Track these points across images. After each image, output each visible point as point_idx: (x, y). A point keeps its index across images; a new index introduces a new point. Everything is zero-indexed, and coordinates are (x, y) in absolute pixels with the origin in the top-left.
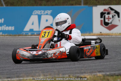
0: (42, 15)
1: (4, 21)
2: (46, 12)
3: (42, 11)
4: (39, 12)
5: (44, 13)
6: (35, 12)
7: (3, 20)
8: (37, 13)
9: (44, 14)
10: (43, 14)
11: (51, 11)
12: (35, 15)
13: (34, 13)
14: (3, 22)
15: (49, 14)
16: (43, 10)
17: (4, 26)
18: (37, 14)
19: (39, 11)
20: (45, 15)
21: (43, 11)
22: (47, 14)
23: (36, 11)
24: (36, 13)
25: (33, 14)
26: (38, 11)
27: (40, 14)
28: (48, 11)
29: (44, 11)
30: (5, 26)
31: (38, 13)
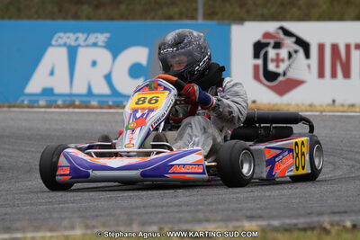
0: (79, 46)
2: (92, 39)
3: (80, 35)
4: (70, 38)
5: (86, 40)
6: (60, 37)
8: (65, 40)
9: (86, 43)
10: (82, 43)
11: (107, 35)
12: (60, 46)
13: (57, 41)
15: (100, 43)
16: (83, 33)
18: (65, 45)
19: (71, 35)
20: (87, 46)
21: (82, 36)
22: (95, 45)
23: (62, 35)
24: (61, 41)
25: (54, 42)
26: (68, 35)
27: (73, 43)
28: (99, 35)
29: (85, 35)
31: (68, 42)
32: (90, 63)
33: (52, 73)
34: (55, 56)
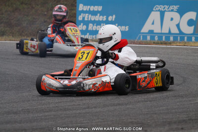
0: (165, 11)
1: (115, 19)
2: (171, 8)
4: (161, 7)
5: (168, 9)
7: (114, 16)
8: (159, 8)
10: (167, 10)
12: (157, 11)
14: (113, 20)
16: (167, 5)
18: (159, 10)
20: (169, 11)
22: (172, 11)
23: (158, 6)
25: (154, 10)
27: (163, 10)
30: (117, 25)
32: (170, 19)
33: (153, 24)
34: (155, 16)
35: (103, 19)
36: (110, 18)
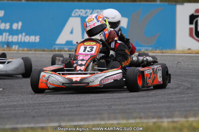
1: (22, 27)
2: (95, 13)
3: (88, 10)
4: (82, 12)
5: (91, 13)
6: (76, 12)
7: (20, 24)
8: (79, 13)
10: (89, 15)
12: (76, 16)
13: (74, 14)
14: (19, 28)
16: (90, 9)
17: (22, 35)
18: (79, 16)
19: (83, 10)
23: (78, 10)
24: (77, 14)
25: (73, 15)
26: (81, 10)
27: (84, 15)
29: (91, 11)
30: (24, 34)
31: (81, 14)
33: (72, 32)
35: (5, 26)
36: (15, 26)
